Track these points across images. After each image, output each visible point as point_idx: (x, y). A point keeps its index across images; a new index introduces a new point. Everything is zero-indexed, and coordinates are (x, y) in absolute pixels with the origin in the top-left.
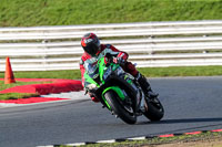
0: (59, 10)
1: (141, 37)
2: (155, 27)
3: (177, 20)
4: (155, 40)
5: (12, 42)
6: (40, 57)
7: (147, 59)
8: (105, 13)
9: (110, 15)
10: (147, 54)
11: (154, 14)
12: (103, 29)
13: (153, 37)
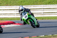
0: (21, 1)
1: (40, 9)
2: (44, 6)
3: (51, 4)
4: (44, 10)
5: (7, 10)
6: (15, 14)
7: (42, 15)
8: (33, 2)
9: (34, 3)
10: (42, 13)
11: (45, 3)
12: (31, 7)
13: (43, 9)
